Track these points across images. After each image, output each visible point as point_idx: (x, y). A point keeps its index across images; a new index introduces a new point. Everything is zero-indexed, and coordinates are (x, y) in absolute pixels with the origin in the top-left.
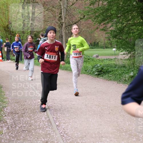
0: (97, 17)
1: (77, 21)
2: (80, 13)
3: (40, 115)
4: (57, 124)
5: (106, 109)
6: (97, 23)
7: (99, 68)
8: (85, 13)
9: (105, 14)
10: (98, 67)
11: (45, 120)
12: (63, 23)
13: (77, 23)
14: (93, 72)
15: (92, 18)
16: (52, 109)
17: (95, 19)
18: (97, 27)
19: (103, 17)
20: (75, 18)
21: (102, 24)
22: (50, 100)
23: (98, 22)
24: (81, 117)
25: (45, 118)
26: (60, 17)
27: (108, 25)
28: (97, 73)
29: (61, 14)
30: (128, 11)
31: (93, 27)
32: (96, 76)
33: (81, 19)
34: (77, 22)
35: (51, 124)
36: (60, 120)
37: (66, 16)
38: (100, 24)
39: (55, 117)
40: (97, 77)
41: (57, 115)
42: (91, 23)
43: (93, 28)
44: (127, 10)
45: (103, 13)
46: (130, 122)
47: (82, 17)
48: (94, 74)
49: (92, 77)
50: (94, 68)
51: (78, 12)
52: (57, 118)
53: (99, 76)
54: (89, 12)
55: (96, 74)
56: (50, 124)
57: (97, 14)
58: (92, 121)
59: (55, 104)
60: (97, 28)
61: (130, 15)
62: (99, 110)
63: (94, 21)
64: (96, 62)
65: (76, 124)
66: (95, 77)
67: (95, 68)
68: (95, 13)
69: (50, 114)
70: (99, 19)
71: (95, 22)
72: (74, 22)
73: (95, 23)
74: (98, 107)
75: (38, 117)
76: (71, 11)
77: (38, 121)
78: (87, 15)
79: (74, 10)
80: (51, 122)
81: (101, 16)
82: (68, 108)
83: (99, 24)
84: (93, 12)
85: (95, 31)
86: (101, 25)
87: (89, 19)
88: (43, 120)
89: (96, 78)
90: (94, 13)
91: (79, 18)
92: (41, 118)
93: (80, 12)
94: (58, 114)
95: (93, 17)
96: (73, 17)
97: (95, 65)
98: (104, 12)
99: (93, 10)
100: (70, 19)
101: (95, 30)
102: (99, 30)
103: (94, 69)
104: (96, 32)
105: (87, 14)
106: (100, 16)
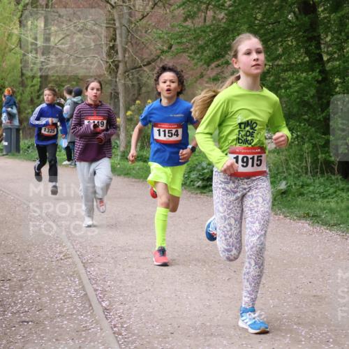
0: (202, 48)
1: (152, 57)
2: (160, 38)
3: (63, 284)
4: (104, 305)
5: (221, 269)
6: (201, 63)
7: (206, 171)
8: (172, 39)
9: (219, 42)
10: (204, 169)
11: (77, 295)
12: (119, 61)
13: (153, 64)
14: (192, 181)
15: (190, 51)
16: (92, 269)
17: (196, 53)
18: (202, 73)
19: (215, 50)
20: (147, 51)
21: (213, 65)
22: (88, 247)
23: (203, 61)
24: (161, 288)
25: (76, 291)
26: (113, 48)
27: (227, 68)
28: (200, 183)
29: (115, 40)
30: (274, 36)
31: (191, 72)
32: (199, 192)
33: (163, 52)
34: (154, 60)
35: (91, 305)
36: (113, 295)
37: (127, 44)
38: (208, 66)
39: (99, 288)
40: (201, 193)
41: (104, 285)
42: (187, 62)
43: (192, 75)
44: (272, 34)
45: (216, 38)
46: (276, 300)
47: (165, 48)
48: (193, 185)
49: (189, 193)
50: (194, 170)
51: (156, 36)
52: (104, 291)
53: (204, 191)
54: (181, 37)
55: (199, 187)
56: (87, 306)
57: (200, 42)
58: (187, 298)
59: (100, 258)
60: (202, 76)
61: (279, 44)
62: (207, 270)
63: (193, 59)
64: (197, 158)
65: (151, 305)
66: (197, 194)
67: (195, 172)
68: (197, 38)
69: (88, 281)
70: (205, 54)
71: (195, 61)
72: (146, 60)
73: (196, 64)
74: (202, 265)
75: (58, 289)
76: (139, 33)
77: (58, 298)
78: (178, 43)
79: (146, 32)
80: (89, 301)
81: (211, 45)
82: (130, 267)
83: (205, 66)
84: (191, 37)
85: (195, 82)
86: (210, 68)
87: (181, 54)
88: (71, 296)
89: (199, 195)
90: (194, 38)
91: (159, 51)
92: (66, 292)
93: (162, 36)
94: (107, 282)
95: (191, 49)
96: (143, 49)
97: (197, 165)
98: (219, 35)
99: (191, 33)
100: (137, 52)
101: (197, 80)
102: (205, 79)
103: (192, 173)
104: (198, 85)
105: (176, 41)
106: (207, 46)
